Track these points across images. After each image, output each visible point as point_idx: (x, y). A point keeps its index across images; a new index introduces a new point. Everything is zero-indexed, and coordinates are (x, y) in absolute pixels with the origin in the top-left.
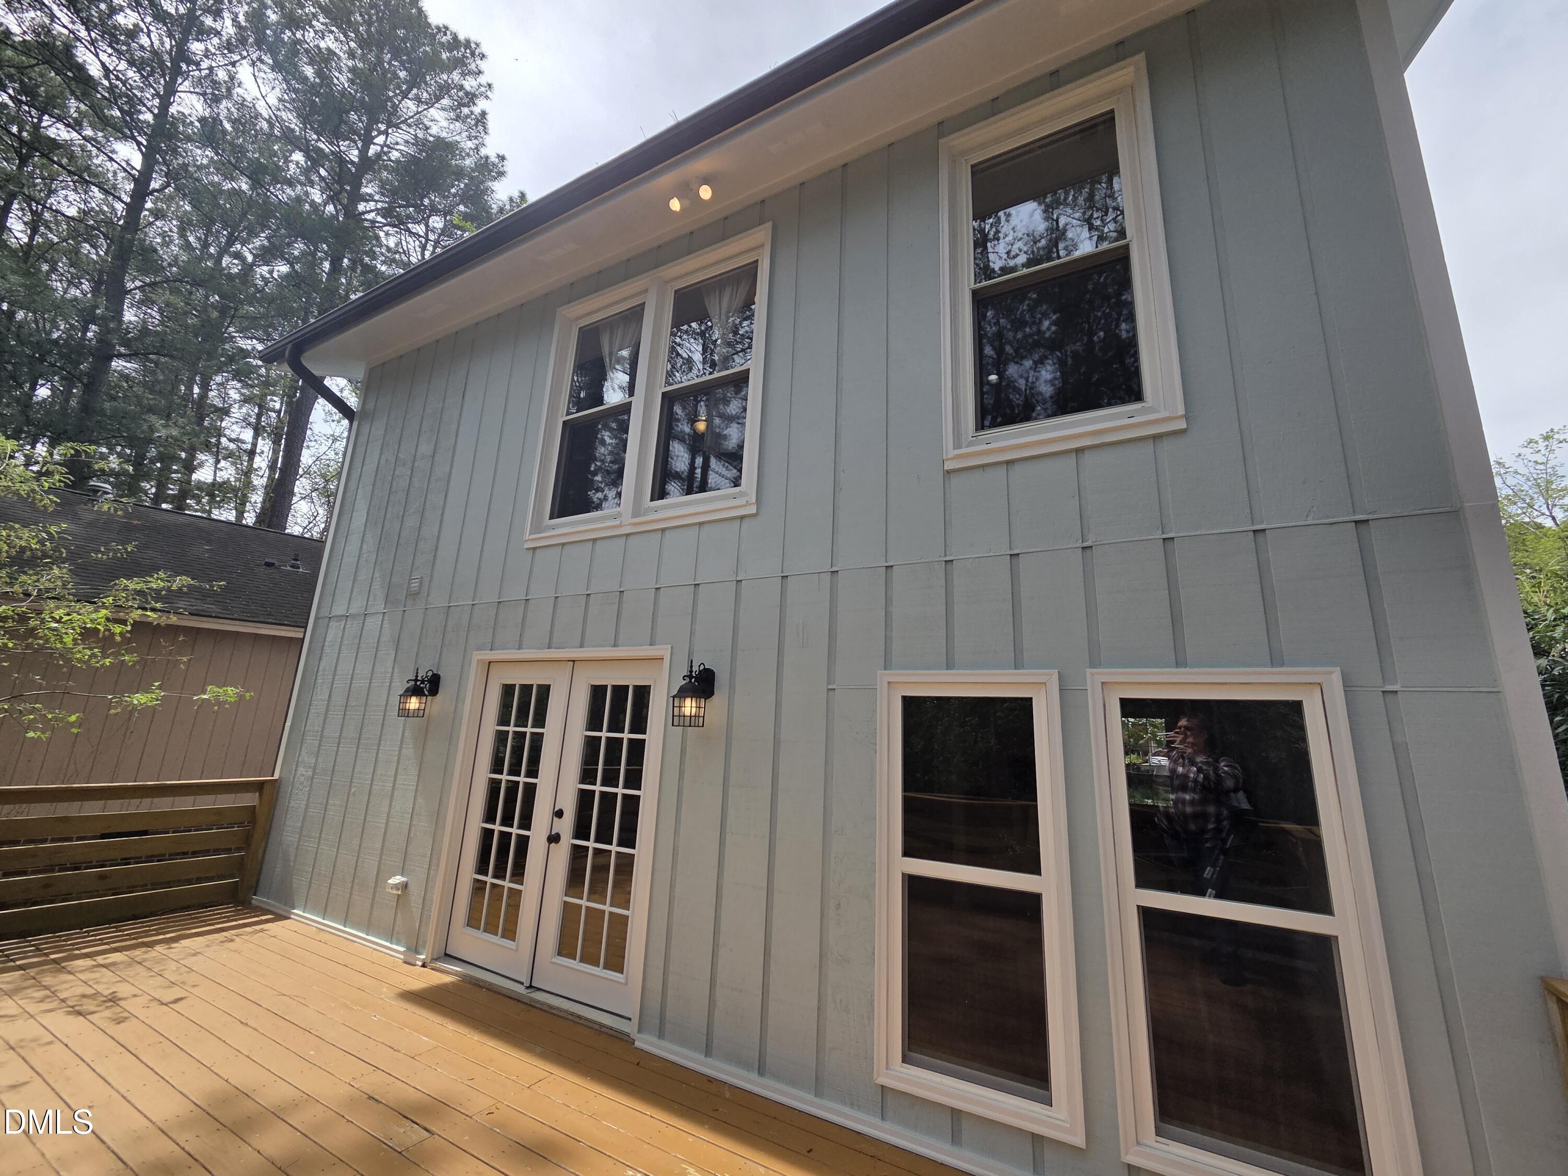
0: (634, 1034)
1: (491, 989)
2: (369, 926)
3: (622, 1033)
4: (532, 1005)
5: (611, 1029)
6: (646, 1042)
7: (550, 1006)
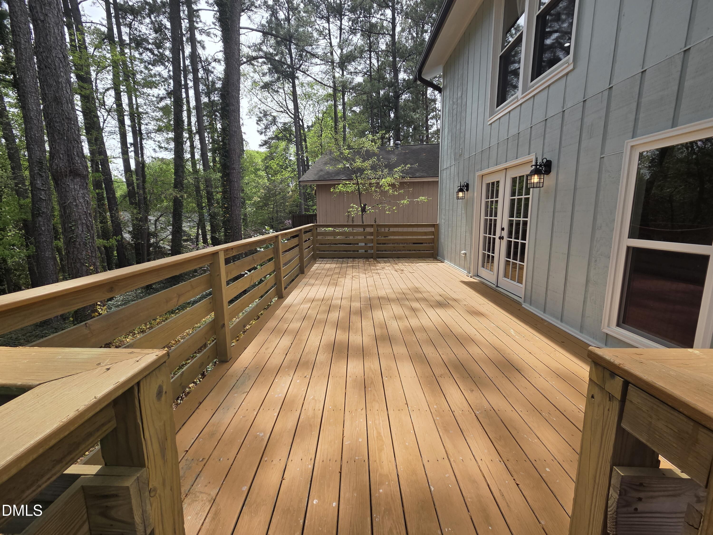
0: (523, 303)
1: (486, 285)
2: (459, 266)
3: (519, 302)
4: (496, 291)
5: (516, 300)
6: (525, 306)
7: (501, 292)
